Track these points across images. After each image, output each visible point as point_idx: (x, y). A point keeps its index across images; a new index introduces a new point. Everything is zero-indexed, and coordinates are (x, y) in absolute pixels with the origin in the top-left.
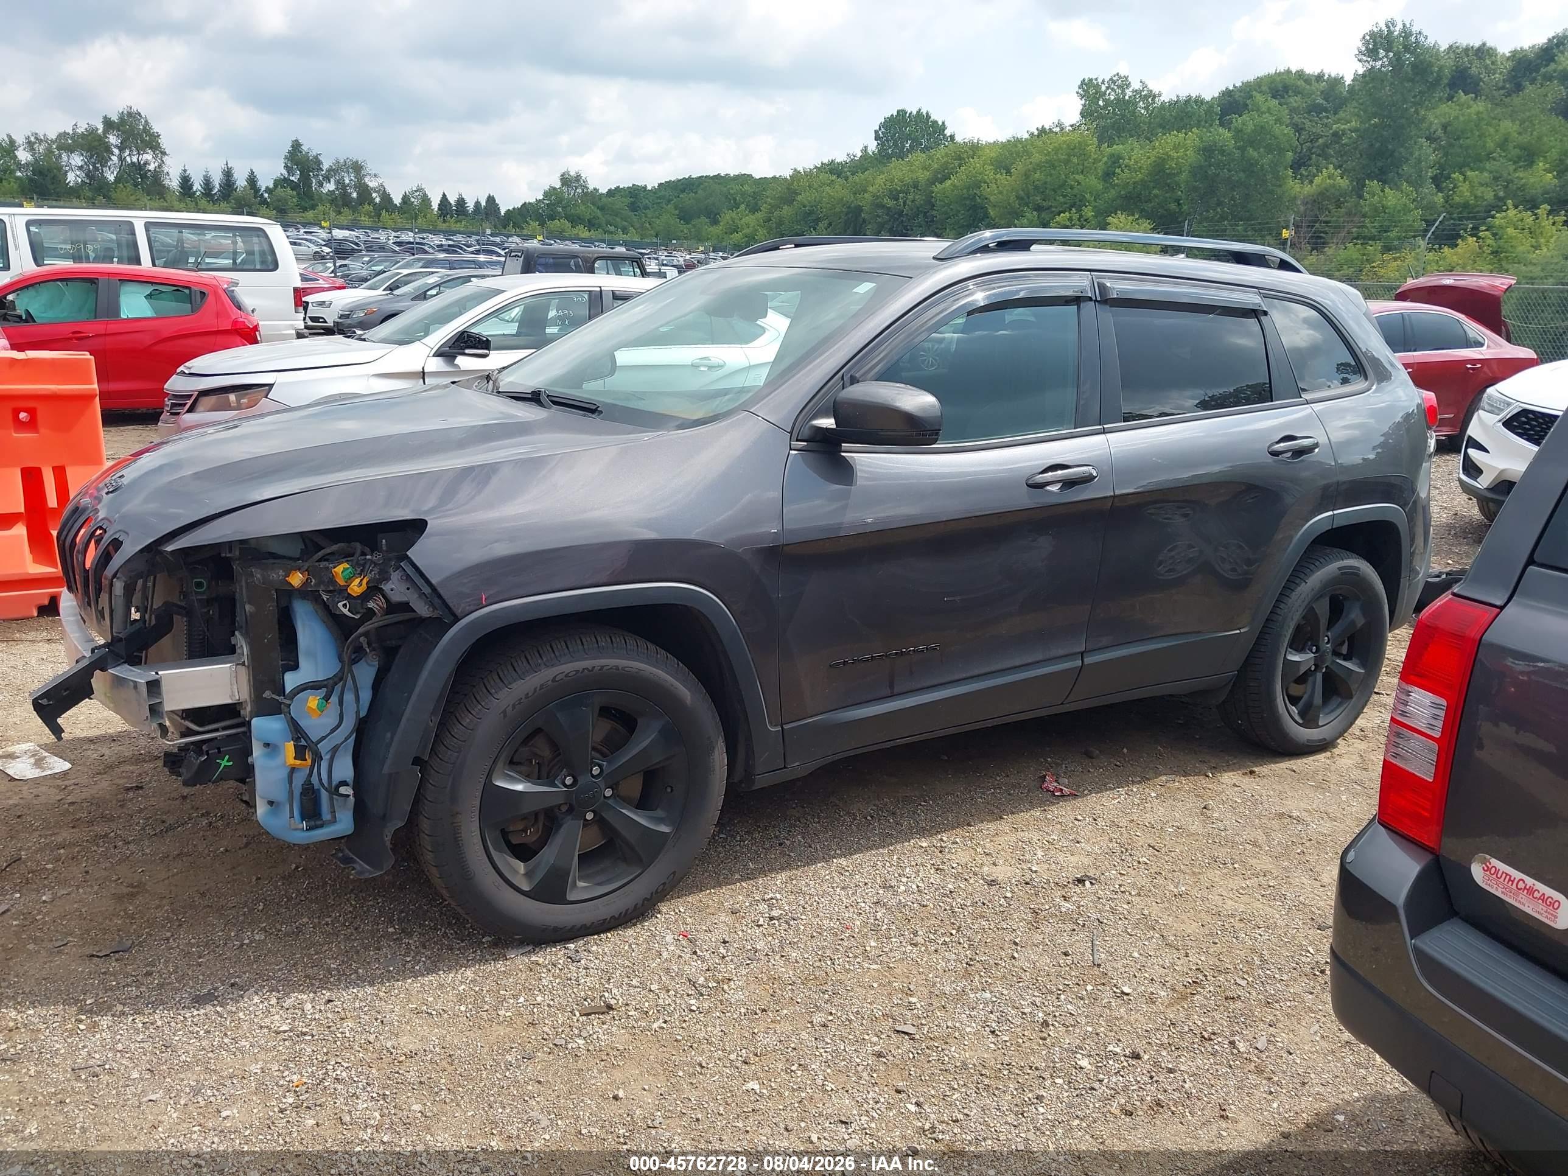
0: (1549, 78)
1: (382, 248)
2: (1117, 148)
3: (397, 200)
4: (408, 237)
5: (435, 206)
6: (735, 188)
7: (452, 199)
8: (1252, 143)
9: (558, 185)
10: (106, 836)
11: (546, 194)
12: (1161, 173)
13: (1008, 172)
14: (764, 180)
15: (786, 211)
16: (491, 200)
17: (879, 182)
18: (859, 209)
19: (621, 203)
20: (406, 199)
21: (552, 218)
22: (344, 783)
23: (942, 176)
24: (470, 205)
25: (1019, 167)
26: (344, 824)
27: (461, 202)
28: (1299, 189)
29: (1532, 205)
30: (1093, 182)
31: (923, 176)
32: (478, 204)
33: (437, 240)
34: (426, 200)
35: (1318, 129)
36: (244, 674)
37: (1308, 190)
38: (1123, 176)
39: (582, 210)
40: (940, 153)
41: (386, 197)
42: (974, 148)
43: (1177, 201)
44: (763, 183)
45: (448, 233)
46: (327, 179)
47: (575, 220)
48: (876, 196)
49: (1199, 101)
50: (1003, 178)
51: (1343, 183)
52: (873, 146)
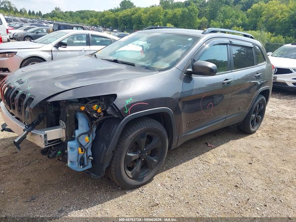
0: (240, 3)
1: (17, 21)
2: (166, 10)
3: (19, 11)
4: (22, 19)
5: (28, 13)
6: (92, 13)
7: (31, 11)
8: (191, 11)
9: (55, 10)
10: (14, 166)
11: (52, 12)
12: (175, 16)
13: (146, 14)
14: (97, 12)
15: (103, 19)
16: (40, 12)
17: (121, 14)
18: (117, 20)
19: (68, 15)
20: (21, 11)
21: (54, 17)
22: (90, 156)
23: (133, 14)
24: (36, 13)
25: (148, 13)
26: (90, 166)
27: (33, 12)
28: (198, 21)
29: (239, 26)
30: (162, 17)
31: (129, 13)
32: (37, 13)
33: (29, 20)
34: (25, 11)
35: (202, 10)
36: (64, 131)
37: (200, 21)
38: (168, 16)
39: (60, 16)
40: (133, 9)
41: (16, 10)
42: (139, 9)
43: (178, 22)
44: (98, 13)
45: (31, 19)
46: (2, 4)
47: (59, 18)
48: (120, 17)
49: (181, 3)
50: (145, 15)
51: (206, 20)
52: (119, 7)
